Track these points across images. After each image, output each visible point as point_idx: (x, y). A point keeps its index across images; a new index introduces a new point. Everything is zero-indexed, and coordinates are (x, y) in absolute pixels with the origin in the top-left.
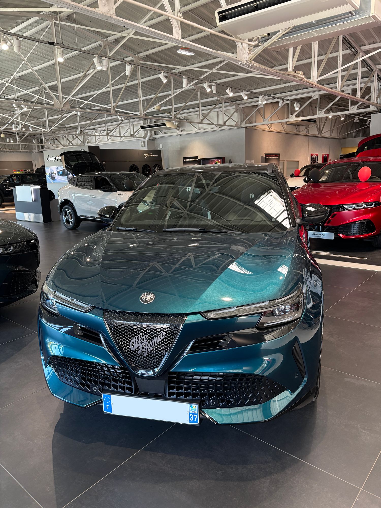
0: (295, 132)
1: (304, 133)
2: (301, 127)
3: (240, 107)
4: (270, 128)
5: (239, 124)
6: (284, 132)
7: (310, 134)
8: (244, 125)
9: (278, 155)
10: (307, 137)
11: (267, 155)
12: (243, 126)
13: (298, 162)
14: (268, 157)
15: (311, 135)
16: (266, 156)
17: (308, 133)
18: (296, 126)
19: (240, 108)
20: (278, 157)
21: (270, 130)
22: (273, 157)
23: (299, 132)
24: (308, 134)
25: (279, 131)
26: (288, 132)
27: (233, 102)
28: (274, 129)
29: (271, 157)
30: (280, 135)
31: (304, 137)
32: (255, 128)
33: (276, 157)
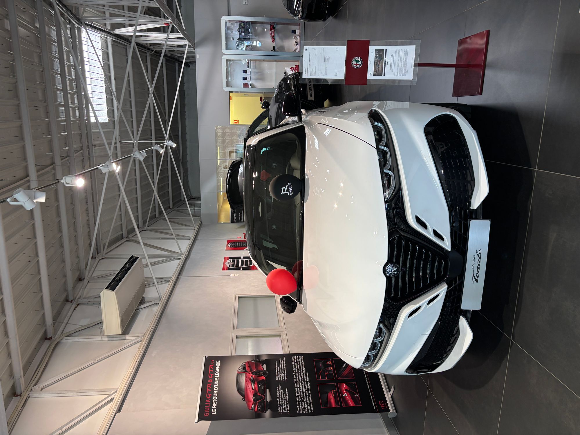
7: (174, 275)
9: (210, 362)
11: (204, 414)
13: (239, 298)
14: (214, 405)
15: (177, 273)
16: (210, 418)
17: (171, 278)
20: (218, 362)
22: (217, 381)
29: (215, 393)
31: (179, 286)
33: (218, 370)
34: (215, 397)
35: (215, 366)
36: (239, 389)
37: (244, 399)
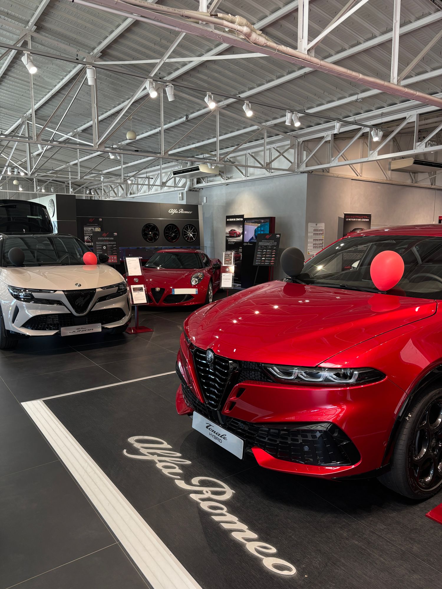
0: (409, 182)
1: (427, 184)
2: (420, 174)
3: (299, 141)
4: (358, 176)
5: (296, 166)
6: (385, 181)
8: (303, 168)
9: (369, 216)
10: (434, 191)
11: (346, 215)
12: (301, 169)
14: (349, 220)
16: (345, 218)
17: (435, 185)
18: (411, 174)
19: (299, 143)
20: (368, 220)
21: (359, 178)
22: (360, 220)
23: (416, 182)
24: (433, 187)
25: (376, 181)
26: (393, 183)
27: (286, 133)
28: (367, 175)
29: (355, 220)
30: (379, 187)
31: (427, 190)
32: (329, 174)
33: (365, 220)
34: (353, 220)
35: (366, 219)
36: (355, 229)
37: (351, 231)
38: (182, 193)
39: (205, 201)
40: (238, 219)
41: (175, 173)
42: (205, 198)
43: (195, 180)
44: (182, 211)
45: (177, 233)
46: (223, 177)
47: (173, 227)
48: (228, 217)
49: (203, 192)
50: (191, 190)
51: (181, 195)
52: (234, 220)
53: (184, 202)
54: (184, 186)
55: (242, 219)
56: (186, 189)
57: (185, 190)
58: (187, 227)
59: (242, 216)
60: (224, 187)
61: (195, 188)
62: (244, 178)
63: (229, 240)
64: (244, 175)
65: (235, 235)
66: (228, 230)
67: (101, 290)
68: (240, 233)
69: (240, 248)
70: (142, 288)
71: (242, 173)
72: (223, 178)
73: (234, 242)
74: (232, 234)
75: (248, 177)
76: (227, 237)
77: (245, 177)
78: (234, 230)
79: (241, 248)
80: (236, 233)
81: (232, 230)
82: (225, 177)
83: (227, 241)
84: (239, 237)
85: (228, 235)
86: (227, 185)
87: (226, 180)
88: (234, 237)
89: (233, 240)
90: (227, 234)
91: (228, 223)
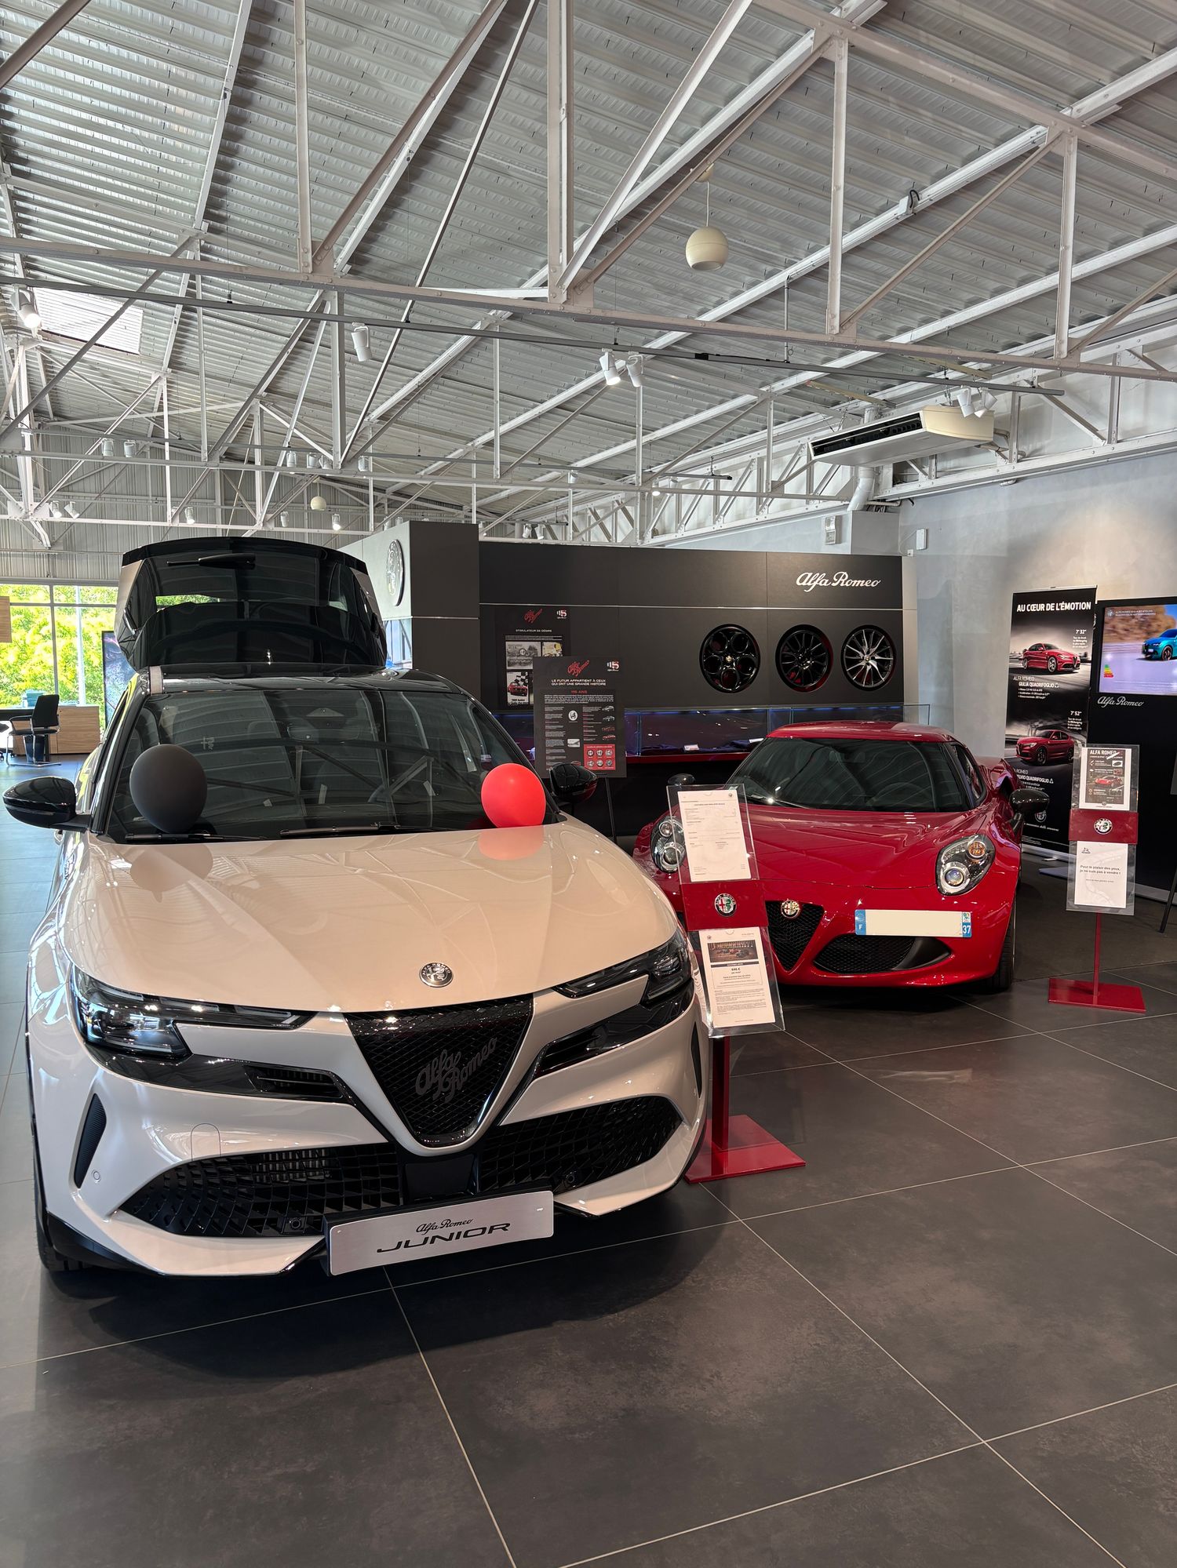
38: (839, 521)
39: (920, 542)
40: (1068, 606)
41: (821, 448)
42: (920, 535)
43: (888, 473)
44: (843, 580)
45: (822, 659)
46: (1006, 453)
47: (808, 637)
48: (1020, 598)
49: (911, 515)
50: (874, 506)
51: (833, 527)
52: (1050, 607)
53: (845, 549)
54: (845, 494)
55: (1088, 606)
56: (854, 503)
57: (850, 508)
58: (859, 637)
59: (1088, 594)
60: (1004, 491)
61: (884, 500)
62: (1101, 449)
63: (1021, 684)
64: (1103, 439)
65: (1051, 665)
66: (1022, 644)
67: (558, 999)
68: (1075, 659)
69: (1073, 716)
70: (753, 942)
71: (1094, 430)
72: (1005, 458)
73: (1045, 691)
74: (1037, 661)
75: (1118, 442)
76: (1013, 671)
77: (1110, 442)
78: (1049, 647)
79: (1077, 713)
80: (1056, 656)
81: (1040, 645)
82: (1015, 450)
83: (1013, 688)
84: (1071, 672)
85: (1020, 665)
86: (1017, 481)
87: (1018, 461)
88: (1046, 672)
89: (1040, 685)
90: (1012, 659)
91: (1021, 621)
